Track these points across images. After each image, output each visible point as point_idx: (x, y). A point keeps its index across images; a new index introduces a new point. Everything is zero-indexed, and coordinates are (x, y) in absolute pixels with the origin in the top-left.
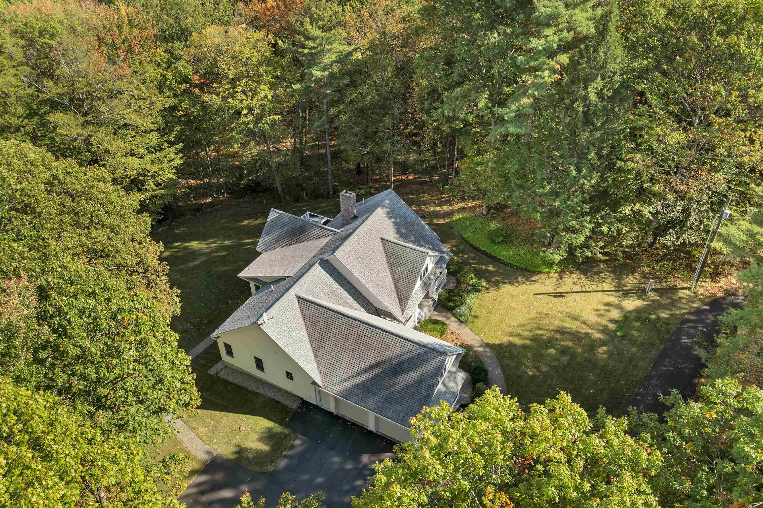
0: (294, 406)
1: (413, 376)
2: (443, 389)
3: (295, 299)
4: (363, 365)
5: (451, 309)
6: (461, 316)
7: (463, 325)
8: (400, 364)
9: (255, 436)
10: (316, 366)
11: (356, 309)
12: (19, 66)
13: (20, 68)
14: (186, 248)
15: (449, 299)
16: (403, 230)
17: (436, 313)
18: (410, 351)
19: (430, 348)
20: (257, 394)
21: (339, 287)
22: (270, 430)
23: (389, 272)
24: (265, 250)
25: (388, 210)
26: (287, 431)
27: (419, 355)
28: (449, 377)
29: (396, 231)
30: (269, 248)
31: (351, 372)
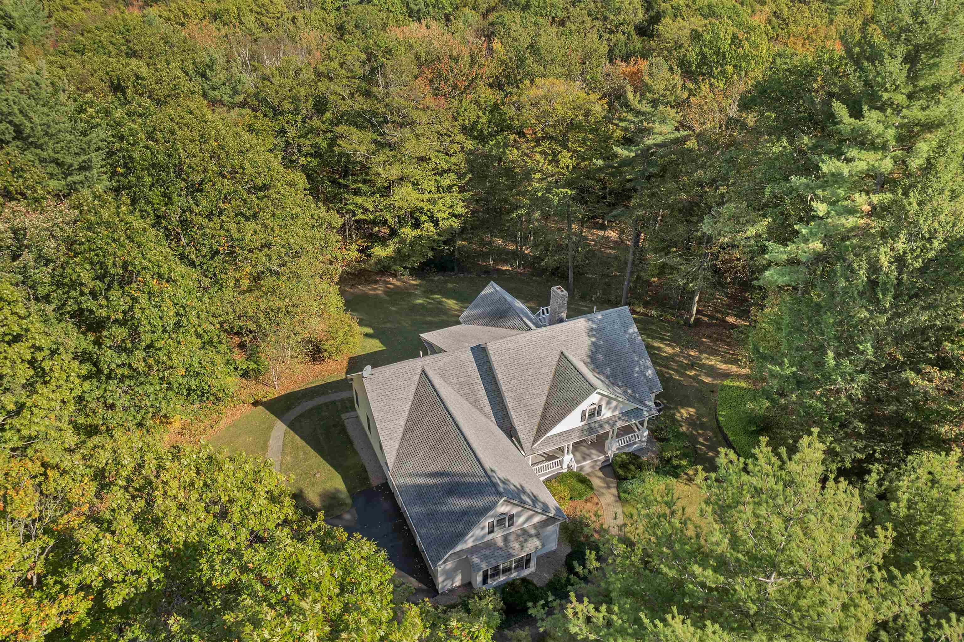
0: (375, 482)
1: (462, 503)
2: (500, 543)
3: (419, 371)
4: (432, 468)
5: (621, 479)
6: (625, 492)
7: (619, 504)
8: (458, 484)
9: (319, 489)
10: (397, 447)
11: (485, 415)
12: (352, 77)
13: (352, 80)
14: (440, 303)
15: (624, 466)
16: (601, 357)
17: (600, 474)
18: (474, 475)
19: (492, 481)
20: (355, 453)
21: (480, 381)
22: (338, 491)
23: (546, 392)
24: (465, 323)
25: (594, 326)
26: (349, 501)
27: (479, 484)
28: (518, 536)
29: (589, 353)
30: (470, 320)
31: (419, 470)
